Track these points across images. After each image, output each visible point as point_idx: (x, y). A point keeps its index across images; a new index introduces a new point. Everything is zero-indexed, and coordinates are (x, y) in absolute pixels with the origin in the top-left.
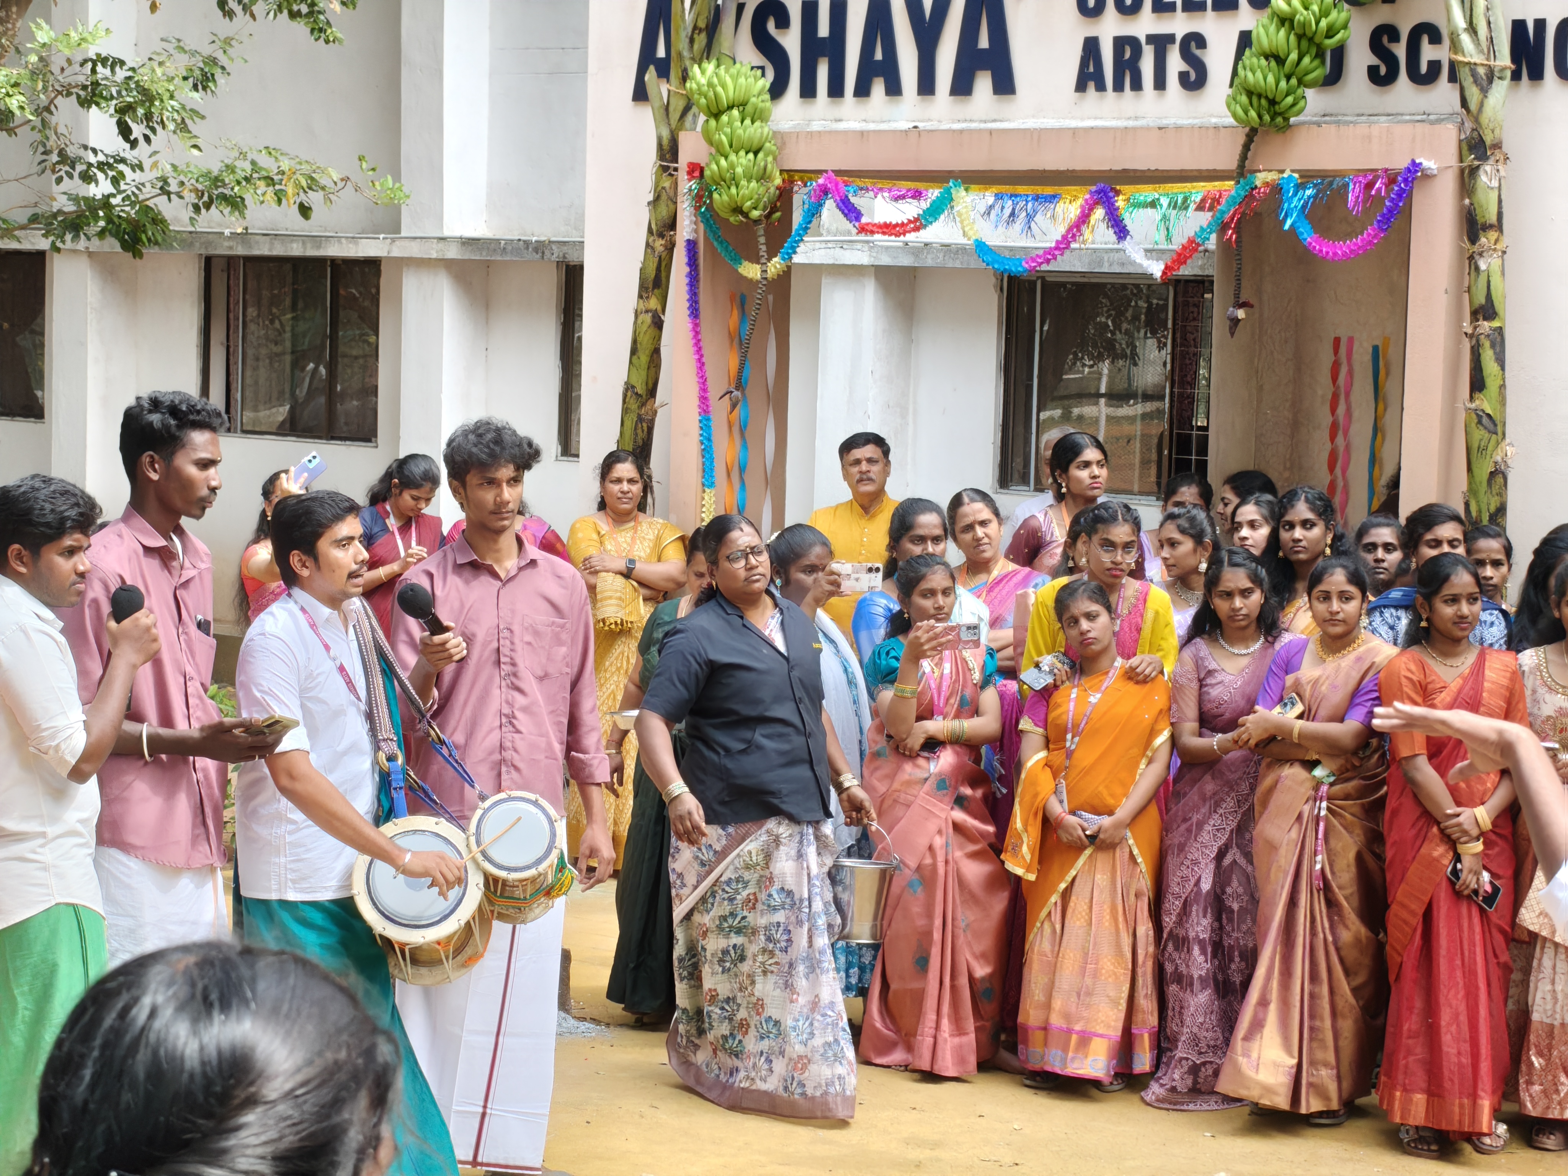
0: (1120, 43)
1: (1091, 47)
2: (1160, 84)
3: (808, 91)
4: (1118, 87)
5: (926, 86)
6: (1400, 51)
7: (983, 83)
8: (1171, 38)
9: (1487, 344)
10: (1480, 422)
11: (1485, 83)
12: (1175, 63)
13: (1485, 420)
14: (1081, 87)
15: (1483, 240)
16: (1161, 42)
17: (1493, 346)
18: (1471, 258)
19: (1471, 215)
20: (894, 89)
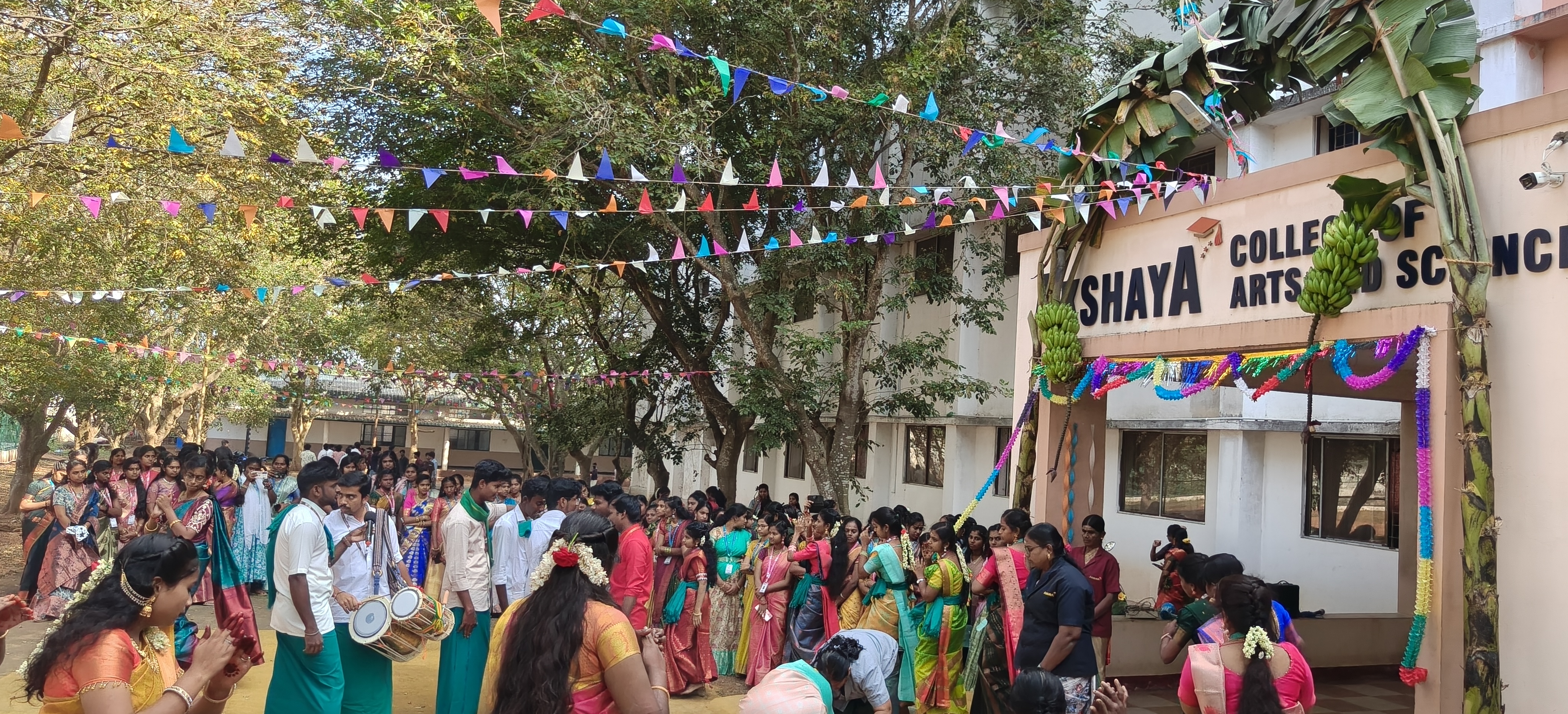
0: (1254, 278)
1: (1239, 282)
2: (1276, 299)
3: (1105, 320)
4: (1253, 304)
5: (1158, 313)
6: (1418, 265)
7: (1185, 307)
8: (1281, 273)
9: (1476, 448)
10: (1471, 502)
11: (1470, 276)
12: (1284, 287)
13: (1475, 501)
14: (1234, 305)
15: (1471, 378)
16: (1275, 276)
17: (1480, 449)
18: (1462, 390)
19: (1461, 361)
20: (1143, 315)
